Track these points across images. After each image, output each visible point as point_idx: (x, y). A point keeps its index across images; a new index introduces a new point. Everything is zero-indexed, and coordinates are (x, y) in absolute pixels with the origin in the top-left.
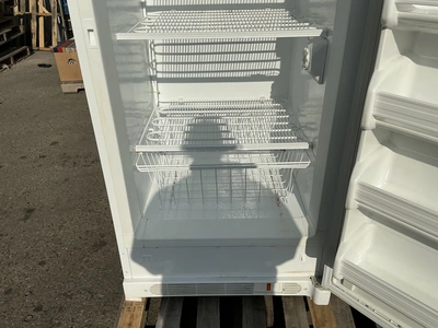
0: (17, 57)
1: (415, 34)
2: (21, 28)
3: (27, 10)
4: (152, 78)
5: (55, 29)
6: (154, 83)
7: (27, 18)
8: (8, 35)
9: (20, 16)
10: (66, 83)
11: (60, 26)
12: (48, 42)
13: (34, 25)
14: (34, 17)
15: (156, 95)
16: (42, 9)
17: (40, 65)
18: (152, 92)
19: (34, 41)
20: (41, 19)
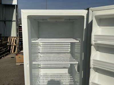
0: (6, 55)
1: (98, 46)
2: (8, 48)
3: (11, 44)
4: (39, 68)
5: (17, 48)
6: (40, 69)
7: (10, 46)
8: (5, 50)
9: (8, 45)
10: (17, 63)
11: (18, 47)
12: (14, 51)
13: (12, 47)
14: (12, 46)
15: (40, 72)
16: (14, 44)
17: (11, 57)
18: (39, 71)
19: (11, 51)
20: (14, 46)
